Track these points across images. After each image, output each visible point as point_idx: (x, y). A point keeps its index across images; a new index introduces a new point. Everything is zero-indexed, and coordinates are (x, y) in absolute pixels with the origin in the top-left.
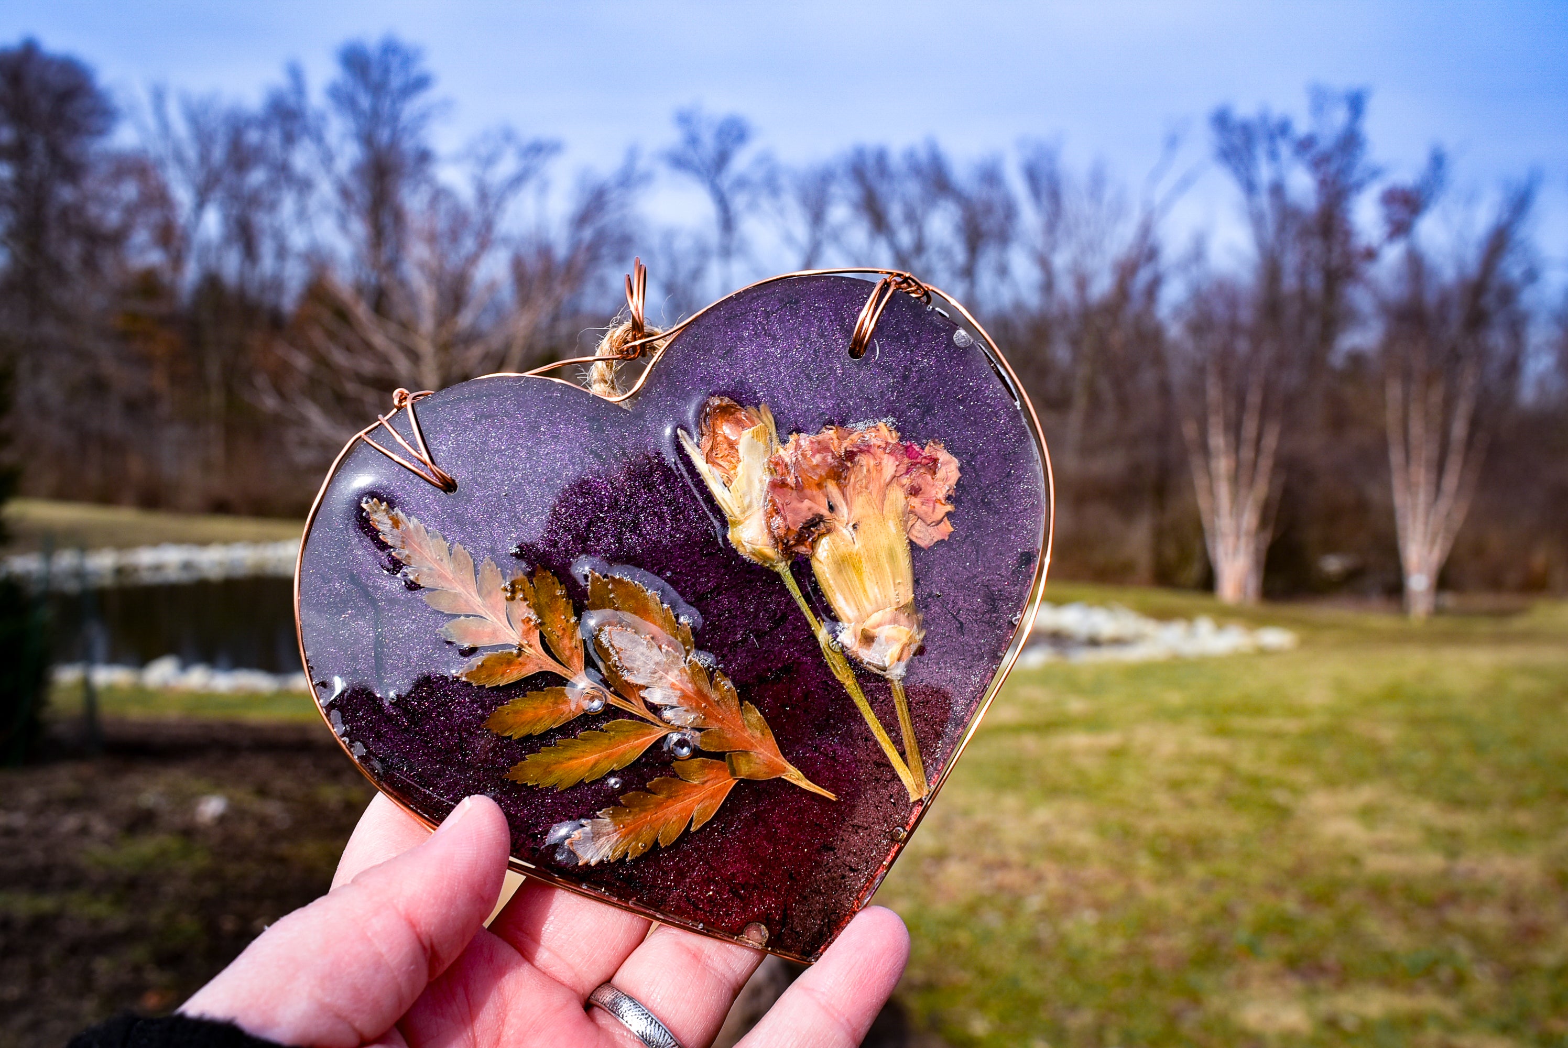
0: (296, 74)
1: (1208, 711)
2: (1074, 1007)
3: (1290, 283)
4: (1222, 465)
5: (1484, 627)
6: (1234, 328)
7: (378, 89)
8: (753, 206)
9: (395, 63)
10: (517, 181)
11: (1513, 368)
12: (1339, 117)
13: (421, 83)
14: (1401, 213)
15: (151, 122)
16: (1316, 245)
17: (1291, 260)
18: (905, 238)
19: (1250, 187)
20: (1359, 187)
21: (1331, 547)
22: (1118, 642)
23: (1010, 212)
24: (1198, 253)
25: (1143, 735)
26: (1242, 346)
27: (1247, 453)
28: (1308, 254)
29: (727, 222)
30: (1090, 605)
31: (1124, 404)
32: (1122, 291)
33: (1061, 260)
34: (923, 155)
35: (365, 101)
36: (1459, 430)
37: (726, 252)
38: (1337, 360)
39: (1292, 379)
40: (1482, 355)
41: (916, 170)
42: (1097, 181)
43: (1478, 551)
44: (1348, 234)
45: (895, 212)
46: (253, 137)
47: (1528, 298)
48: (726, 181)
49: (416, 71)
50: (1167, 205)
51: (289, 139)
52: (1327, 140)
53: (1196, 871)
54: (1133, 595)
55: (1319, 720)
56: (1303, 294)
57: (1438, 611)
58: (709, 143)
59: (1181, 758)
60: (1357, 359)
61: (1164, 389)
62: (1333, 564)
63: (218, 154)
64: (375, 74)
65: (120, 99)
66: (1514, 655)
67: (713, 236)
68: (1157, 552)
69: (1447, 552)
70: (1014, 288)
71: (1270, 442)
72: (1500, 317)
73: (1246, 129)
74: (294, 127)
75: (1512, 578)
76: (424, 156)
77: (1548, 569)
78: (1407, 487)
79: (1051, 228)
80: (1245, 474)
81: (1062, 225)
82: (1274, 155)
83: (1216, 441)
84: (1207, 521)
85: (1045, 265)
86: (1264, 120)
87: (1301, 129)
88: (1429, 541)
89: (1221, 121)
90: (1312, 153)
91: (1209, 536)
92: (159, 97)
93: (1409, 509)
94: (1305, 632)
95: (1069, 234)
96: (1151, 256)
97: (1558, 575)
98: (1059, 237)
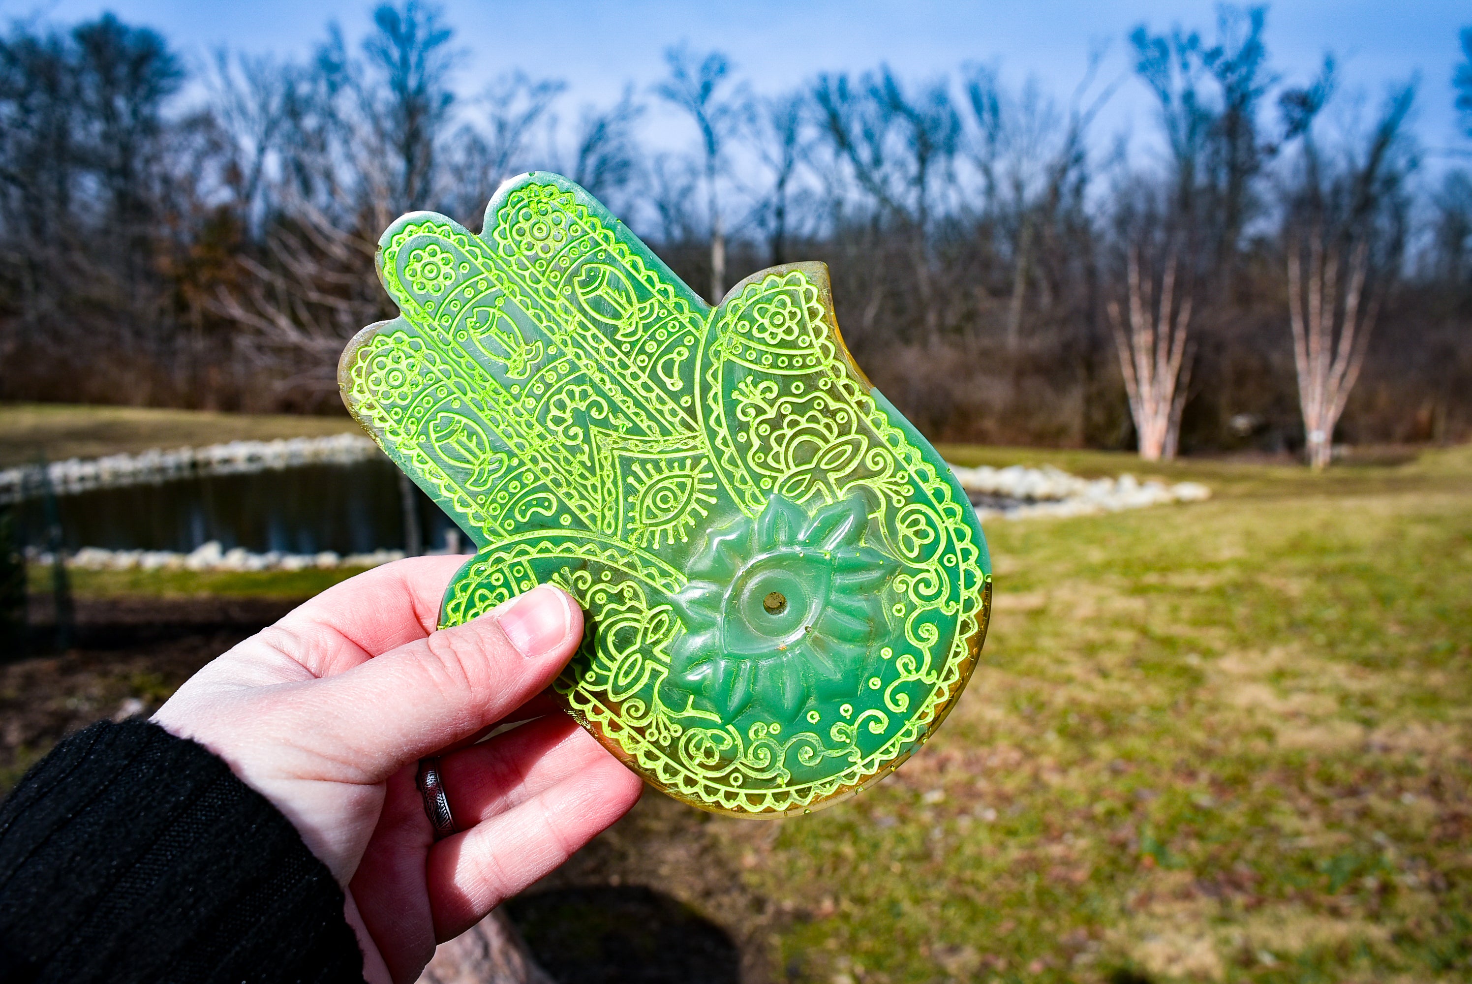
0: (335, 32)
1: (1127, 567)
2: (953, 949)
3: (1201, 179)
4: (1143, 339)
5: (1377, 474)
6: (1151, 219)
7: (405, 40)
8: (733, 131)
9: (420, 17)
10: (529, 118)
11: (1397, 247)
12: (1244, 29)
13: (444, 35)
14: (1298, 113)
15: (217, 81)
16: (1224, 144)
17: (1201, 159)
18: (865, 153)
19: (1165, 97)
20: (1260, 92)
21: (1240, 408)
22: (1050, 499)
23: (956, 126)
24: (1119, 153)
25: (1063, 593)
26: (1159, 236)
27: (1164, 328)
28: (1216, 152)
29: (712, 144)
30: (1027, 467)
31: (1056, 289)
32: (1055, 191)
33: (1000, 167)
34: (878, 80)
35: (395, 53)
36: (1352, 301)
37: (711, 171)
38: (1243, 245)
39: (1204, 262)
40: (1373, 234)
41: (874, 92)
42: (1031, 94)
43: (1368, 406)
44: (1251, 133)
45: (856, 129)
46: (304, 89)
47: (1410, 184)
48: (709, 109)
49: (438, 25)
50: (1092, 113)
51: (334, 88)
52: (1231, 52)
53: (1105, 751)
54: (1064, 456)
55: (1231, 574)
56: (1213, 187)
57: (1335, 461)
58: (695, 79)
59: (1096, 621)
60: (1260, 242)
61: (1091, 273)
62: (1241, 423)
63: (275, 104)
64: (403, 28)
65: (188, 61)
66: (1409, 502)
67: (700, 157)
68: (1087, 417)
69: (1341, 409)
70: (960, 191)
71: (1184, 317)
72: (1385, 202)
73: (1161, 44)
74: (337, 77)
75: (1400, 430)
76: (448, 99)
77: (1432, 420)
78: (1308, 354)
79: (991, 138)
80: (1163, 347)
81: (1001, 136)
82: (1185, 66)
83: (1136, 318)
84: (1130, 388)
85: (987, 171)
86: (1176, 35)
87: (1209, 42)
88: (1326, 400)
89: (1138, 37)
90: (1219, 63)
91: (1132, 402)
92: (222, 58)
93: (1309, 372)
94: (1217, 485)
95: (1008, 143)
96: (1079, 159)
97: (1441, 426)
98: (999, 146)
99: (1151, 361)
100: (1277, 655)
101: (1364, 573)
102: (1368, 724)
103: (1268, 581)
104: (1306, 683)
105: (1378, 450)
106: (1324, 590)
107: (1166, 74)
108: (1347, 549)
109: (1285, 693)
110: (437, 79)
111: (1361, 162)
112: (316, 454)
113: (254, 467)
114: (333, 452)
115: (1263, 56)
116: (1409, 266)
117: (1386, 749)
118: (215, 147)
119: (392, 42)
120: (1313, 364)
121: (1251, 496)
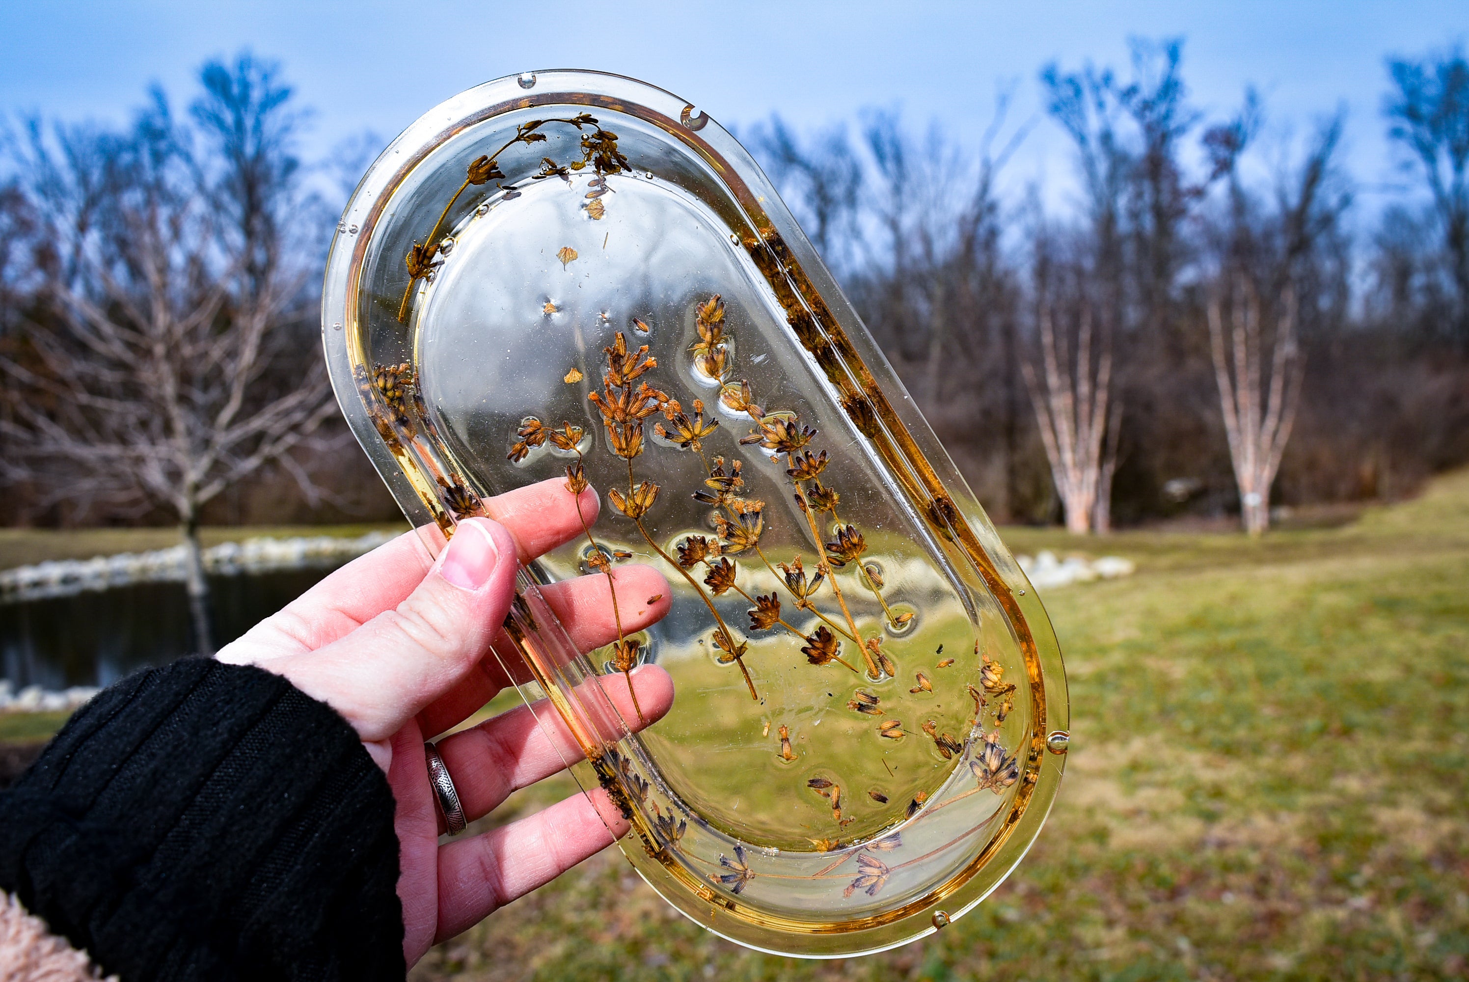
0: (158, 95)
3: (1124, 225)
4: (1061, 402)
5: (1317, 536)
6: (1080, 274)
7: (239, 103)
9: (253, 76)
11: (1342, 291)
12: (1159, 65)
13: (284, 94)
14: (1223, 152)
15: (28, 151)
16: (1147, 187)
17: (1122, 202)
19: (1082, 139)
20: (1181, 130)
21: (1177, 471)
23: (856, 177)
27: (1084, 388)
28: (1139, 195)
32: (969, 242)
33: (908, 221)
34: (770, 131)
35: (229, 117)
38: (1175, 295)
41: (766, 145)
42: (934, 142)
43: (1311, 465)
44: (1175, 176)
46: (125, 159)
47: (1345, 223)
49: (275, 84)
50: (1003, 159)
51: (159, 158)
52: (1148, 89)
55: (1117, 658)
56: (1139, 236)
57: (1273, 524)
60: (1191, 291)
61: (1009, 333)
62: (1176, 488)
63: (96, 176)
64: (236, 90)
68: (1012, 489)
69: (1276, 468)
70: (867, 248)
71: (1104, 376)
72: (1321, 241)
73: (1072, 82)
74: (163, 145)
75: (1344, 487)
76: (291, 165)
77: (1376, 475)
78: (1236, 409)
79: (897, 190)
80: (1084, 408)
81: (906, 188)
82: (1101, 105)
83: (1053, 380)
84: (1052, 456)
85: (894, 225)
86: (1089, 73)
87: (1124, 79)
88: (1260, 460)
89: (1049, 76)
90: (1136, 101)
91: (1055, 471)
92: (34, 127)
93: (1239, 430)
94: (1142, 559)
95: (914, 195)
96: (992, 208)
97: (1387, 480)
98: (906, 198)
99: (1073, 426)
100: (1138, 746)
101: (1256, 648)
102: (1210, 817)
103: (1152, 663)
104: (1159, 776)
105: (1319, 511)
106: (1208, 671)
107: (1081, 114)
108: (1250, 623)
109: (1132, 787)
110: (277, 142)
111: (1294, 201)
112: (144, 570)
113: (72, 590)
114: (163, 568)
115: (1182, 92)
116: (1356, 310)
117: (1222, 845)
118: (24, 227)
119: (224, 106)
120: (1243, 421)
121: (1177, 568)
